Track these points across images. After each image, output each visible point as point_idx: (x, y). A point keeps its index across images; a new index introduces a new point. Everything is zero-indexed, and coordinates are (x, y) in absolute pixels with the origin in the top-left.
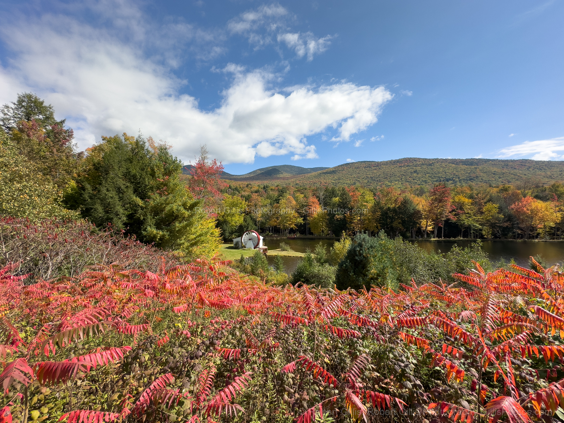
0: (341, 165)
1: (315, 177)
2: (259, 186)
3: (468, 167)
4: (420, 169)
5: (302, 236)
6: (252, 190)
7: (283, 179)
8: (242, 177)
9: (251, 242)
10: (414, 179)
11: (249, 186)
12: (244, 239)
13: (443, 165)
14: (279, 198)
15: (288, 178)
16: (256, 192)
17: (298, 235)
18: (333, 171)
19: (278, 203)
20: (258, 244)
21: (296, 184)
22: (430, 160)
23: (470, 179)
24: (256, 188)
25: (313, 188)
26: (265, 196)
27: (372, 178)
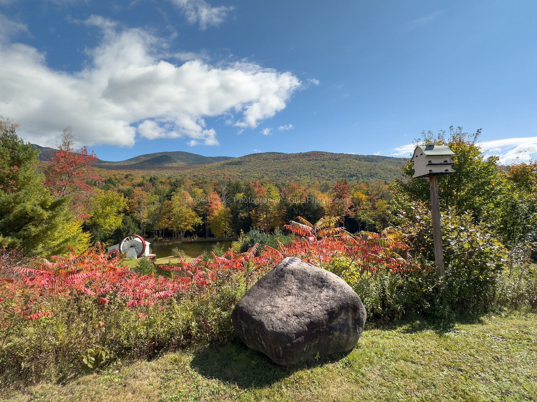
0: (248, 156)
1: (218, 168)
2: (143, 177)
3: (368, 163)
4: (327, 164)
5: (201, 239)
6: (133, 182)
7: (177, 170)
8: (119, 164)
9: (133, 249)
10: (322, 174)
11: (130, 177)
12: (123, 247)
13: (348, 160)
14: (172, 194)
15: (183, 168)
16: (140, 185)
17: (196, 238)
18: (239, 162)
19: (170, 199)
20: (143, 251)
21: (194, 176)
22: (336, 154)
23: (371, 176)
24: (139, 180)
25: (215, 182)
26: (153, 190)
27: (281, 171)
